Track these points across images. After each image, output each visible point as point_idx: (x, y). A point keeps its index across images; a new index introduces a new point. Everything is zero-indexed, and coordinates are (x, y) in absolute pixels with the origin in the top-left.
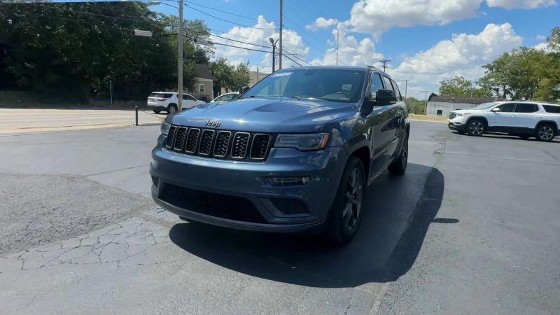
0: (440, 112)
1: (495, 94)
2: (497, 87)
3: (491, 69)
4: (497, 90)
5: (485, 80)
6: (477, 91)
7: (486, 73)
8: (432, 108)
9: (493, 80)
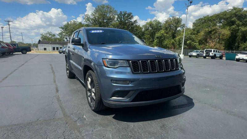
0: (45, 49)
1: (66, 40)
2: (66, 37)
3: (63, 29)
4: (66, 38)
5: (61, 34)
6: (58, 39)
7: (61, 30)
8: (41, 47)
9: (64, 34)
